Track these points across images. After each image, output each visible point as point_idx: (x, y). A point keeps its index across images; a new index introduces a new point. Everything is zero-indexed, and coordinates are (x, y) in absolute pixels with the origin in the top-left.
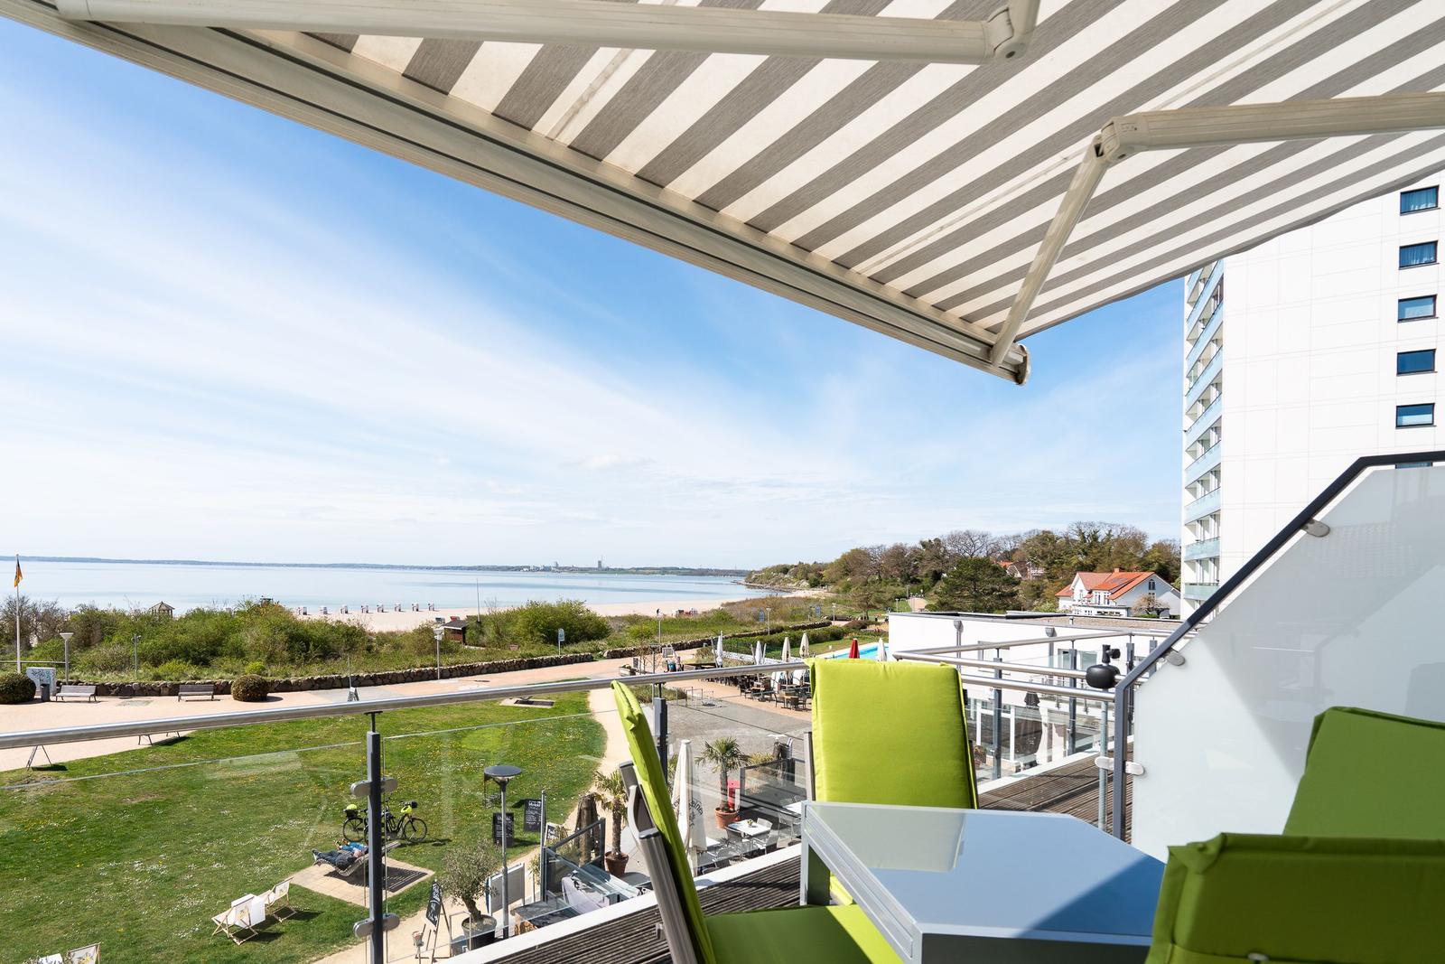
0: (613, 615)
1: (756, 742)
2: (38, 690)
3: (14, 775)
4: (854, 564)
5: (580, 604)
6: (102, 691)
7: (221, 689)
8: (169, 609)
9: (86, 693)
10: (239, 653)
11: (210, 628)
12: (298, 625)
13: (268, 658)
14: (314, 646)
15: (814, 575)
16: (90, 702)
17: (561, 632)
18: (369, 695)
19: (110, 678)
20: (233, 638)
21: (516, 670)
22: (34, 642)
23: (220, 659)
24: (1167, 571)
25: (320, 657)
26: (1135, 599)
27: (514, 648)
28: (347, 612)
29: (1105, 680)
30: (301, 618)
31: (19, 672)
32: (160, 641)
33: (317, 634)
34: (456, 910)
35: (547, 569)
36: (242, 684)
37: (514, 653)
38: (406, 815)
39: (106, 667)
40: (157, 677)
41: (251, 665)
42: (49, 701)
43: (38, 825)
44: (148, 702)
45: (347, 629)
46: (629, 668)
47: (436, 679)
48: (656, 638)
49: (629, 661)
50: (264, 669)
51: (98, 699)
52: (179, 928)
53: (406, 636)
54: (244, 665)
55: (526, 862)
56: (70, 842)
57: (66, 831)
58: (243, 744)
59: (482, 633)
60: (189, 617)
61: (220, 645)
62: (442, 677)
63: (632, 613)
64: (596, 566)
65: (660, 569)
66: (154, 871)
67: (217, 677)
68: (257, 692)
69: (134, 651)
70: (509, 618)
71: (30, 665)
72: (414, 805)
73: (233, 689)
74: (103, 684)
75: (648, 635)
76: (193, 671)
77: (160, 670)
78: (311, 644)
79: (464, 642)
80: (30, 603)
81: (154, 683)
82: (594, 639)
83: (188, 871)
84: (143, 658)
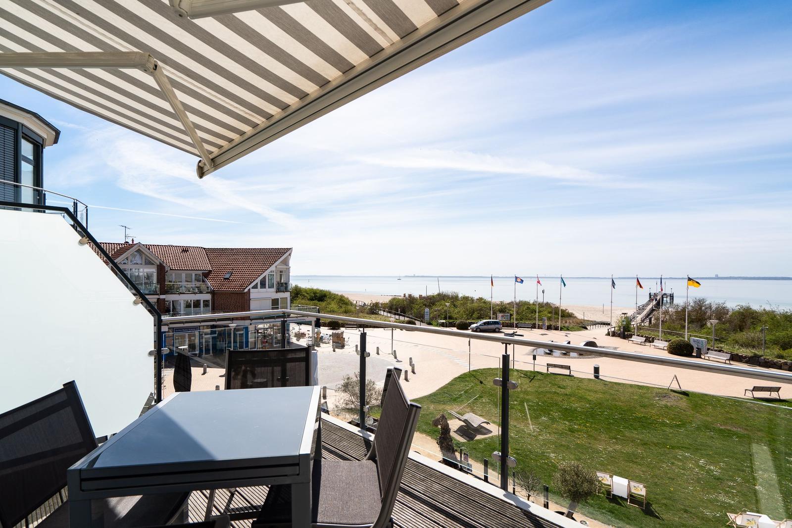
2: (695, 351)
3: (660, 390)
6: (735, 358)
9: (723, 357)
19: (743, 352)
31: (686, 339)
42: (701, 358)
51: (731, 362)
71: (694, 336)
74: (737, 355)
77: (784, 353)
84: (775, 342)
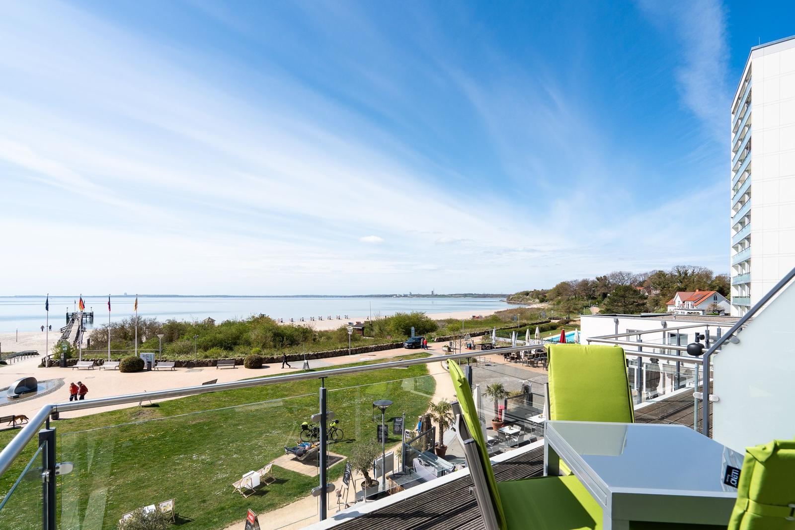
0: (439, 319)
1: (513, 385)
2: (145, 365)
3: (133, 410)
4: (562, 290)
5: (422, 314)
6: (178, 364)
7: (238, 362)
8: (213, 321)
9: (170, 366)
10: (248, 343)
11: (234, 331)
12: (278, 328)
13: (263, 346)
14: (286, 339)
15: (542, 296)
16: (172, 370)
17: (413, 329)
18: (314, 364)
19: (182, 358)
20: (245, 336)
21: (389, 349)
22: (144, 339)
23: (238, 346)
24: (723, 290)
25: (289, 344)
26: (706, 306)
27: (389, 337)
28: (303, 321)
29: (696, 351)
30: (280, 324)
31: (136, 355)
32: (208, 338)
33: (289, 333)
34: (358, 477)
35: (405, 296)
36: (250, 359)
37: (389, 340)
38: (333, 427)
39: (180, 352)
40: (206, 357)
41: (254, 350)
42: (151, 370)
43: (144, 436)
44: (201, 370)
45: (304, 329)
46: (448, 347)
47: (348, 355)
48: (461, 331)
49: (447, 343)
50: (260, 351)
51: (176, 369)
52: (215, 490)
53: (333, 332)
54: (251, 349)
55: (394, 451)
56: (160, 445)
57: (158, 439)
58: (250, 391)
59: (372, 330)
60: (222, 325)
61: (239, 339)
62: (352, 354)
63: (449, 318)
64: (431, 294)
65: (463, 295)
66: (203, 460)
67: (237, 356)
68: (257, 364)
69: (195, 343)
70: (387, 321)
71: (141, 351)
72: (337, 422)
73: (245, 362)
74: (179, 361)
75: (458, 329)
76: (224, 353)
77: (208, 353)
78: (285, 338)
79: (363, 335)
80: (142, 319)
81: (204, 360)
82: (430, 332)
83: (221, 459)
84: (199, 347)
